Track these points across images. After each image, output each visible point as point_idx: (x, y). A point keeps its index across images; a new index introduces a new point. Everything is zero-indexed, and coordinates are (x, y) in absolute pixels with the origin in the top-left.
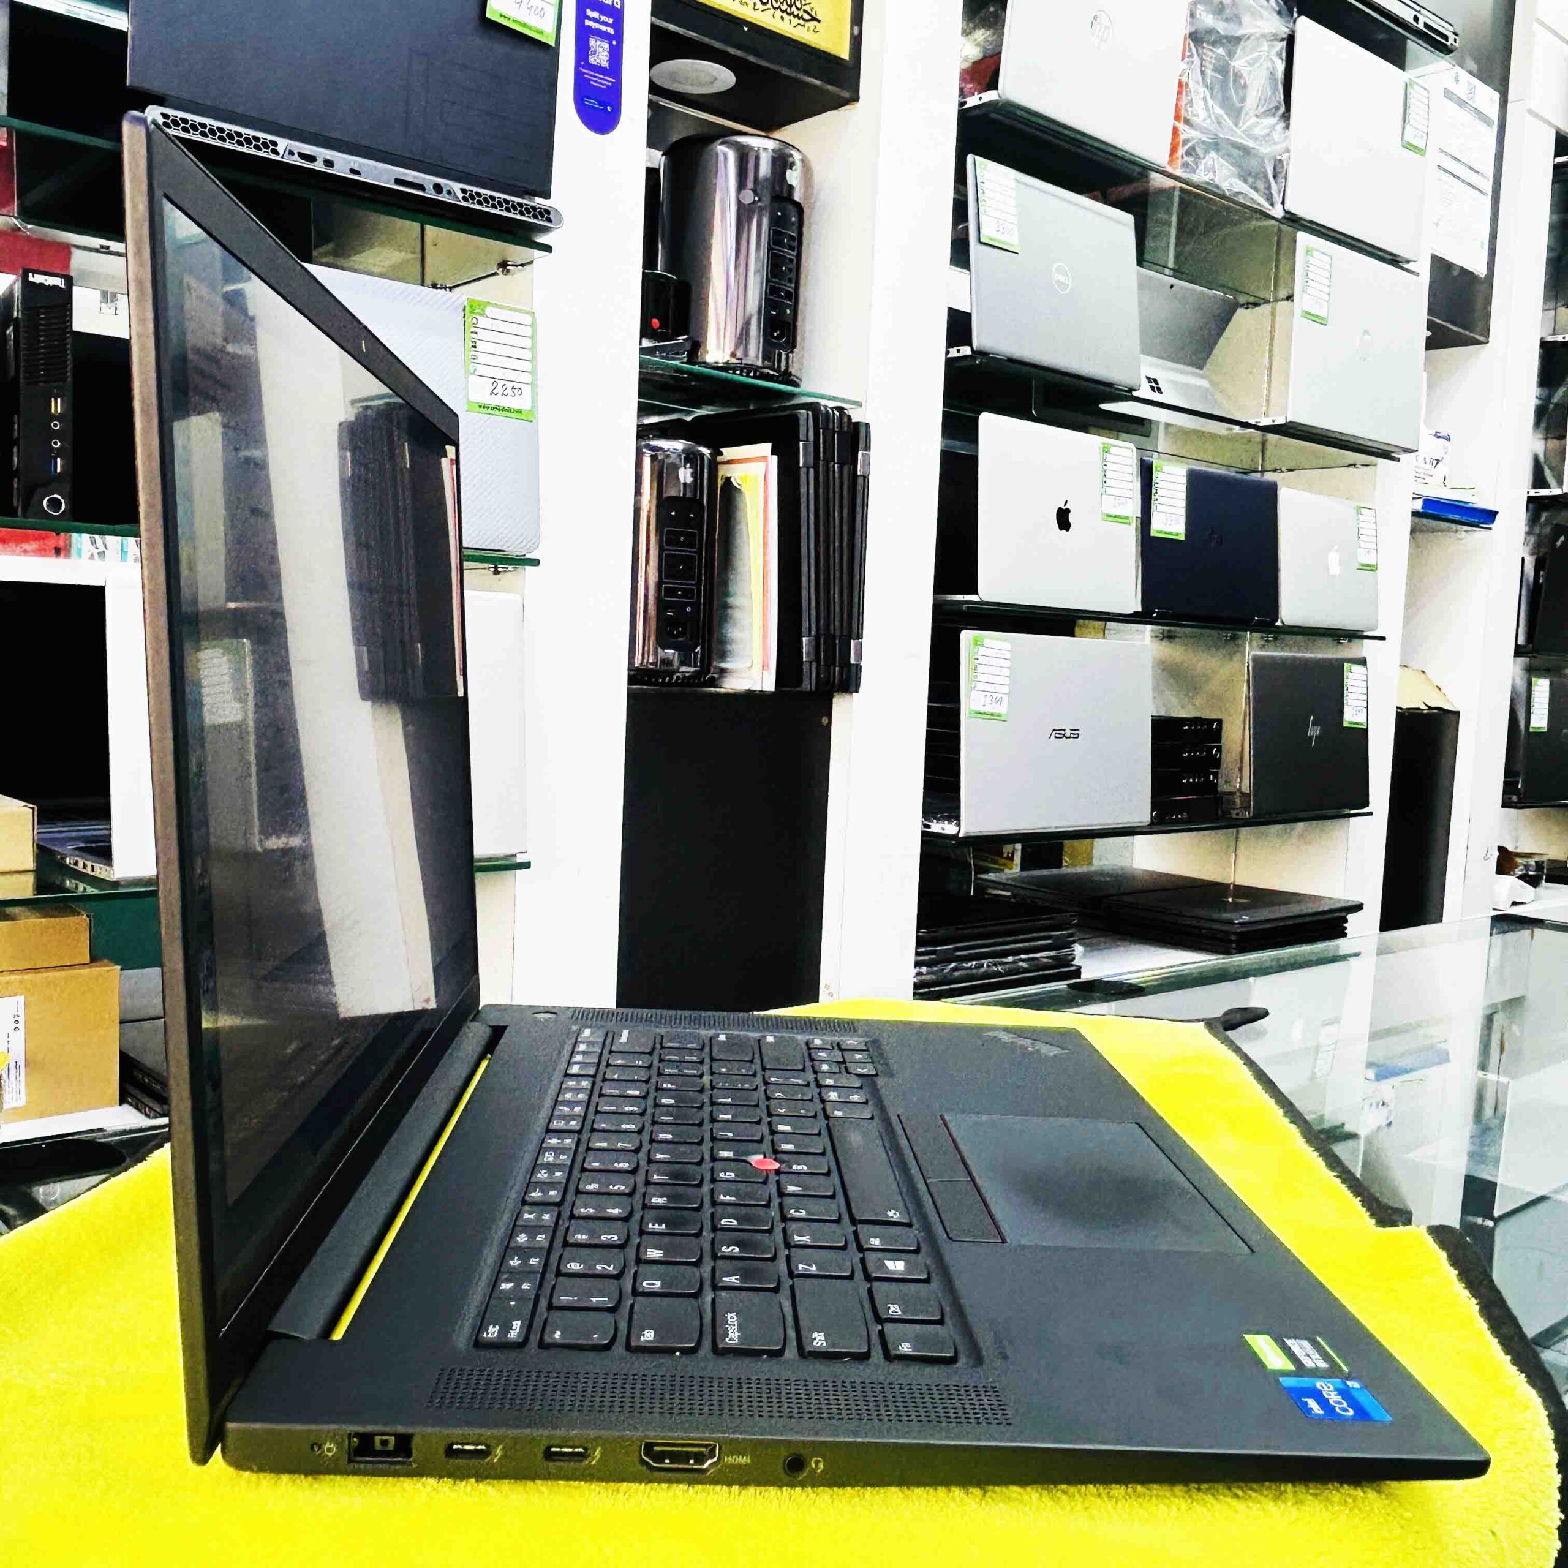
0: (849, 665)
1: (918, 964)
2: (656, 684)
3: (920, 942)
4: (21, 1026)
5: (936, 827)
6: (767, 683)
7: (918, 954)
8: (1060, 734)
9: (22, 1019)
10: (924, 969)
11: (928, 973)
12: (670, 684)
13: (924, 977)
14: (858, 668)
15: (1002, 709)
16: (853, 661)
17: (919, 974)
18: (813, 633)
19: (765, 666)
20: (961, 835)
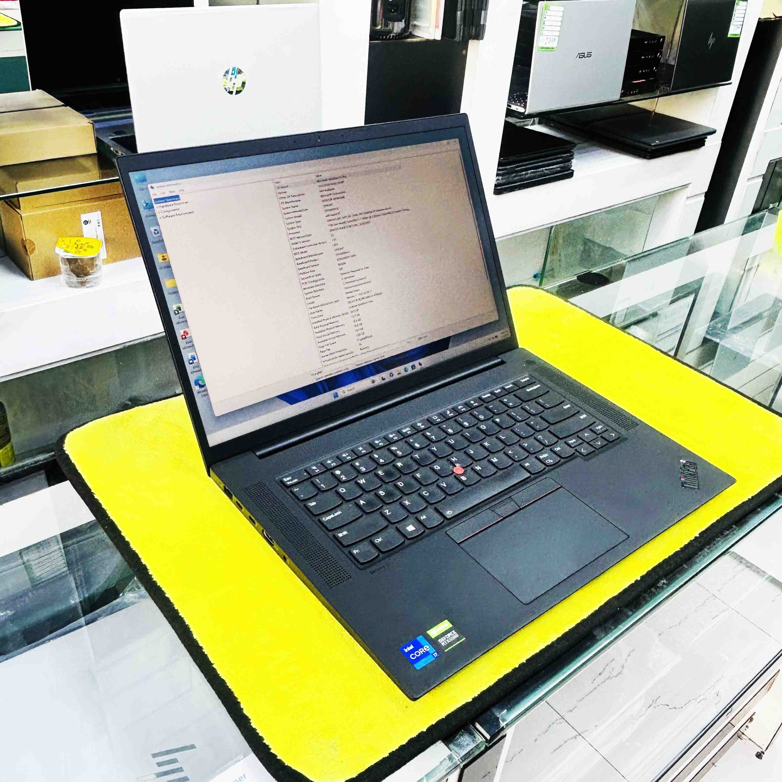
0: (480, 24)
1: (498, 175)
2: (382, 39)
3: (500, 164)
4: (101, 224)
5: (514, 107)
6: (437, 35)
7: (498, 170)
8: (582, 56)
9: (101, 221)
10: (500, 178)
11: (502, 179)
12: (389, 39)
13: (499, 181)
14: (484, 26)
15: (554, 45)
16: (482, 23)
17: (498, 180)
18: (463, 9)
19: (437, 27)
20: (526, 113)
